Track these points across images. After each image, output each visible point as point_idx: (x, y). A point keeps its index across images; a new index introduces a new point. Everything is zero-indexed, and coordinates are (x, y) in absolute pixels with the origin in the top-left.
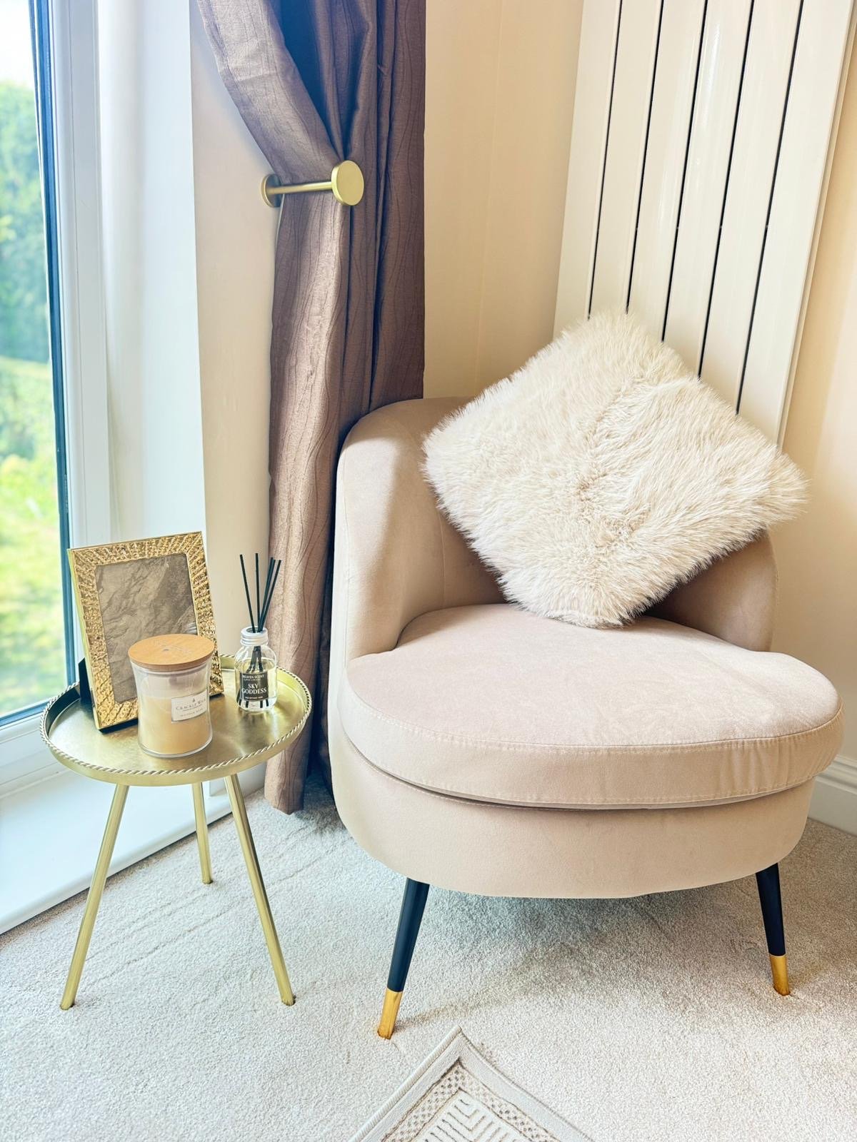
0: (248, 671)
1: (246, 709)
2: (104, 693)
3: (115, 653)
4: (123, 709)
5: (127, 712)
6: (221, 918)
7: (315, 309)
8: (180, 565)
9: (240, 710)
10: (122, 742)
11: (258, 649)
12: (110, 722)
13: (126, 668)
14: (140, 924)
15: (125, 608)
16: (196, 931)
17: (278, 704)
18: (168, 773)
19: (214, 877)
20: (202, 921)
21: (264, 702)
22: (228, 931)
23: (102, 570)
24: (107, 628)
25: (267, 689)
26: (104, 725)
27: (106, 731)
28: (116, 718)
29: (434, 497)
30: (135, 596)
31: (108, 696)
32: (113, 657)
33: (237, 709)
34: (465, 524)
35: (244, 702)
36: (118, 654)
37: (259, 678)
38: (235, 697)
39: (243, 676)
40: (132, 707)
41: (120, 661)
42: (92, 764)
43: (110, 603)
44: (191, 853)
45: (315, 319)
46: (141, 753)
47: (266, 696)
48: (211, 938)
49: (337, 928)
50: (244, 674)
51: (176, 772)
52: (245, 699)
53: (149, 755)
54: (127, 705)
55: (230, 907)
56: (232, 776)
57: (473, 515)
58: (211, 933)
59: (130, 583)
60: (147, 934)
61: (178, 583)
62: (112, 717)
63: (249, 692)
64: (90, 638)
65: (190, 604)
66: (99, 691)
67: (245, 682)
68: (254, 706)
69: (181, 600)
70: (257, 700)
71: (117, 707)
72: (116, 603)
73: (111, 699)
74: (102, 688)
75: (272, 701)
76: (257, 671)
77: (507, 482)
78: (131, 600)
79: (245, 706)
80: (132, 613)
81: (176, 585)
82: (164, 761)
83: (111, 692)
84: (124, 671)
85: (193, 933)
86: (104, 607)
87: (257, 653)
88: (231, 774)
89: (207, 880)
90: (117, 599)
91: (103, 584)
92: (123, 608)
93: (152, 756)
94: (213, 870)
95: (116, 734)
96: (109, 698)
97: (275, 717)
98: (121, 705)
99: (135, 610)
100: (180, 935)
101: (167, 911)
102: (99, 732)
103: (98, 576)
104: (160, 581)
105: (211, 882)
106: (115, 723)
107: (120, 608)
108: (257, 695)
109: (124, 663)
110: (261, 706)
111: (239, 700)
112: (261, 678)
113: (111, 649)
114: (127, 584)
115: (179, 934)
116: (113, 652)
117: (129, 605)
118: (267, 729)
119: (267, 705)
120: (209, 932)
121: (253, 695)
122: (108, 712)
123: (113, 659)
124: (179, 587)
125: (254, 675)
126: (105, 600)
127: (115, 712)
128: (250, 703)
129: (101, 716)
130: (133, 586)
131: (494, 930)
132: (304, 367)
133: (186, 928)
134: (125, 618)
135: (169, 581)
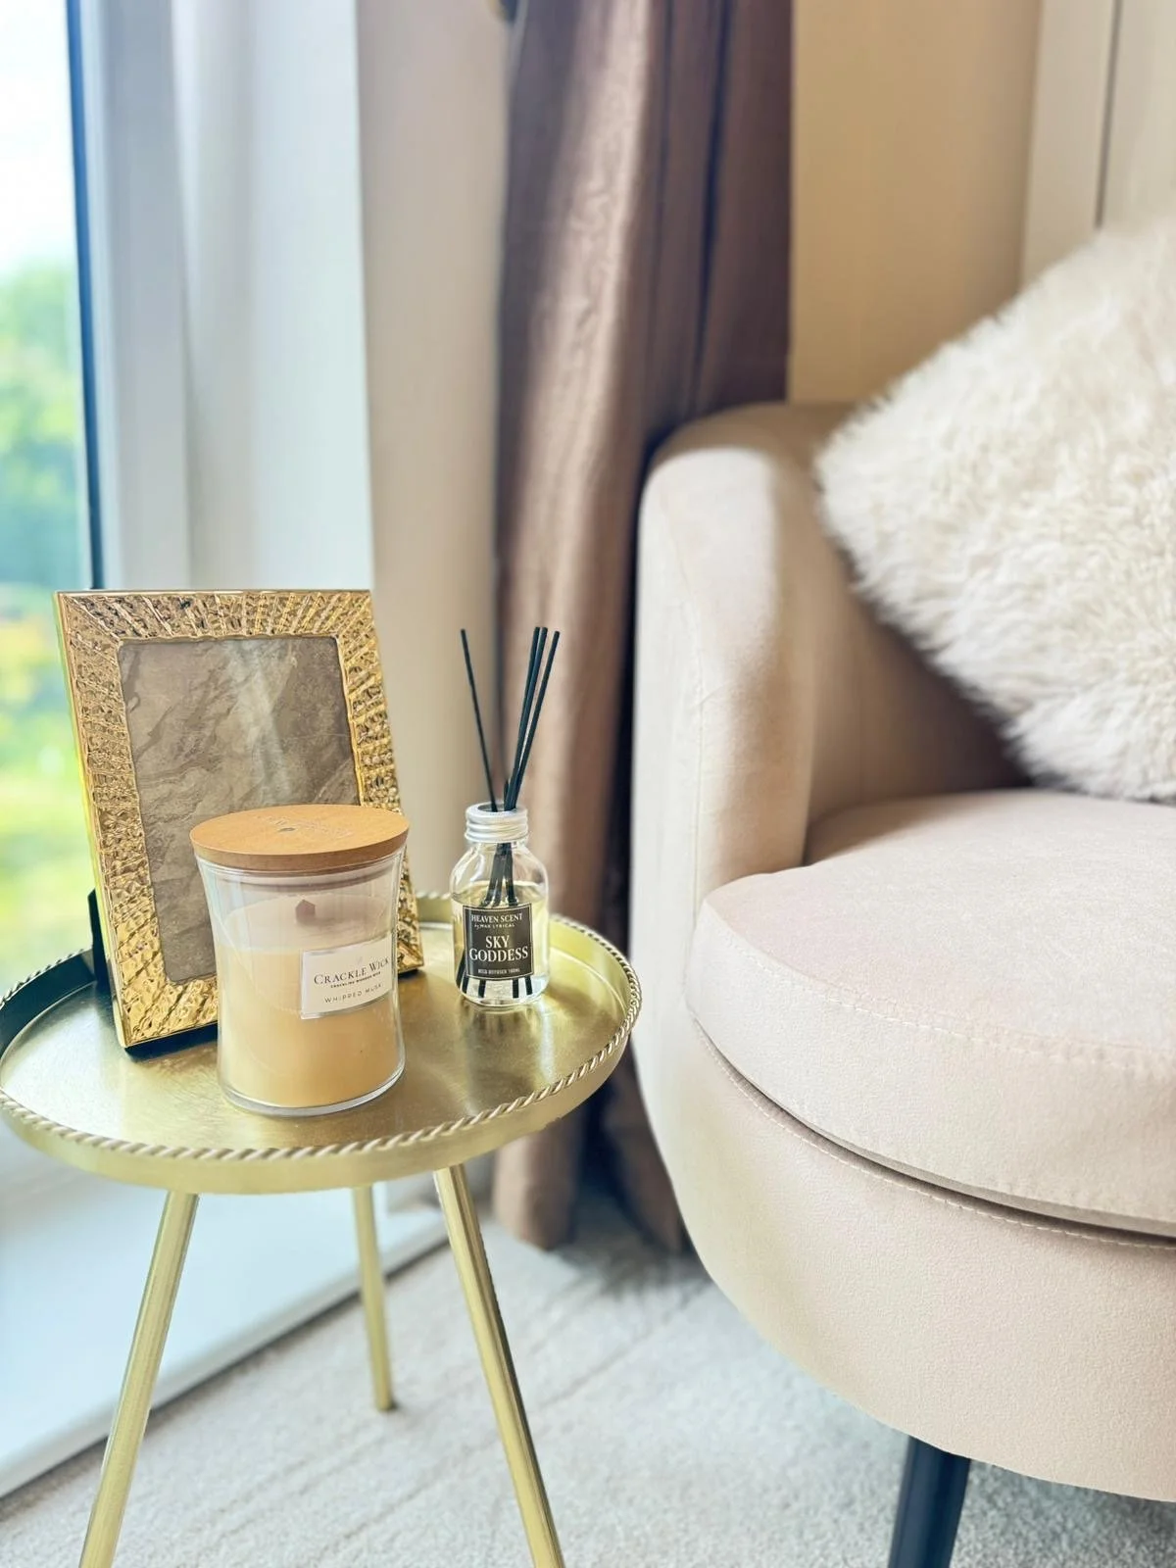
0: (483, 906)
1: (478, 1000)
2: (137, 957)
3: (168, 859)
4: (183, 999)
5: (195, 1006)
6: (420, 1501)
7: (595, 182)
8: (322, 663)
9: (465, 1004)
10: (181, 1078)
11: (505, 850)
12: (154, 1029)
13: (194, 897)
14: (235, 1518)
15: (193, 752)
16: (363, 1535)
17: (551, 991)
18: (289, 1154)
19: (400, 1396)
20: (377, 1509)
21: (522, 981)
22: (436, 1536)
23: (137, 654)
24: (150, 796)
25: (530, 951)
26: (137, 1038)
27: (144, 1052)
28: (167, 1019)
29: (846, 564)
30: (217, 723)
31: (147, 964)
32: (163, 868)
33: (458, 1000)
34: (920, 617)
35: (473, 983)
36: (174, 862)
37: (507, 922)
38: (451, 975)
39: (476, 918)
40: (207, 995)
41: (181, 880)
42: (99, 1133)
43: (155, 736)
44: (348, 1339)
45: (594, 205)
46: (227, 1105)
47: (526, 966)
48: (399, 1556)
49: (686, 1531)
50: (474, 913)
51: (312, 1153)
52: (476, 974)
53: (244, 1111)
54: (195, 988)
55: (438, 1472)
56: (452, 1170)
57: (939, 593)
58: (397, 1544)
59: (206, 693)
60: (251, 1543)
61: (319, 705)
62: (157, 1019)
63: (487, 956)
64: (103, 815)
65: (345, 757)
66: (124, 949)
67: (477, 935)
68: (498, 990)
69: (327, 745)
70: (507, 976)
71: (171, 993)
72: (170, 738)
73: (156, 970)
74: (133, 942)
75: (539, 983)
76: (504, 904)
77: (1027, 505)
78: (207, 732)
79: (476, 993)
80: (211, 764)
81: (314, 708)
82: (279, 1125)
83: (155, 954)
84: (187, 903)
85: (356, 1544)
86: (140, 743)
87: (504, 859)
88: (452, 1164)
89: (384, 1402)
90: (172, 727)
91: (138, 687)
92: (187, 750)
93: (251, 1113)
94: (399, 1377)
95: (167, 1062)
96: (151, 968)
97: (546, 1018)
98: (180, 988)
99: (218, 759)
100: (326, 1548)
101: (299, 1479)
102: (126, 1054)
103: (126, 666)
104: (277, 695)
105: (392, 1406)
106: (164, 1033)
107: (181, 749)
108: (505, 965)
109: (188, 885)
110: (516, 994)
111: (462, 980)
112: (516, 922)
113: (159, 849)
114: (197, 695)
115: (323, 1545)
116: (163, 857)
117: (202, 745)
118: (529, 1049)
119: (529, 991)
120: (392, 1540)
121: (495, 965)
122: (149, 1003)
123: (164, 873)
124: (321, 714)
125: (498, 914)
126: (144, 727)
127: (165, 1006)
128: (489, 983)
129: (130, 1014)
130: (213, 701)
131: (1056, 1536)
132: (572, 303)
133: (341, 1530)
134: (194, 775)
135: (298, 699)
